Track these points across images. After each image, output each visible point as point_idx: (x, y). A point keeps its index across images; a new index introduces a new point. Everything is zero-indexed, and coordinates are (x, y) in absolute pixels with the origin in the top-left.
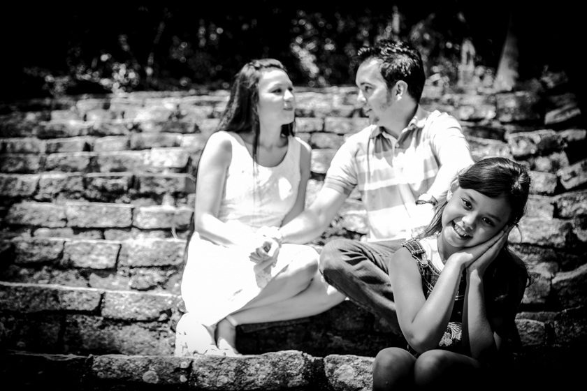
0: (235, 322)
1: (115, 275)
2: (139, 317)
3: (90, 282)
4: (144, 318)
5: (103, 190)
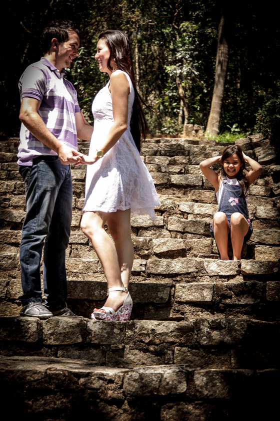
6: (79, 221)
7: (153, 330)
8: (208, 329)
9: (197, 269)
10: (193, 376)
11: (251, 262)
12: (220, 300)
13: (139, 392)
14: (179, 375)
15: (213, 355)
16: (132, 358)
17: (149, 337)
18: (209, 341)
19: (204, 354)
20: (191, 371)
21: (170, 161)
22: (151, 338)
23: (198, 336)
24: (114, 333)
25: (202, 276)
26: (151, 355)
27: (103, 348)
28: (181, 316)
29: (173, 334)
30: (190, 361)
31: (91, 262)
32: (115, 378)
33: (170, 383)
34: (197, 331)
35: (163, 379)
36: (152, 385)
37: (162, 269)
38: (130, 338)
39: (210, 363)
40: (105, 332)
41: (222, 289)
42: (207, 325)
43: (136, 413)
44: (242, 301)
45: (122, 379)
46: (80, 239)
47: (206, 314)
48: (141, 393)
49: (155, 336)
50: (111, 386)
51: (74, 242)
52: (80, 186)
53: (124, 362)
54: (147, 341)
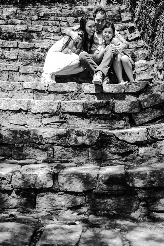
0: (55, 75)
1: (17, 61)
2: (29, 73)
3: (10, 63)
4: (30, 73)
5: (6, 36)
6: (17, 56)
7: (41, 136)
8: (75, 136)
9: (77, 89)
10: (57, 176)
11: (109, 85)
12: (88, 112)
13: (22, 186)
14: (48, 175)
15: (78, 151)
16: (28, 152)
17: (39, 140)
18: (75, 143)
19: (72, 150)
20: (56, 173)
21: (75, 20)
22: (40, 141)
23: (69, 140)
24: (17, 137)
25: (80, 93)
26: (40, 151)
27: (10, 146)
28: (64, 120)
29: (54, 138)
30: (64, 155)
31: (16, 84)
32: (6, 177)
33: (42, 181)
34: (68, 137)
35: (37, 179)
36: (30, 182)
37: (57, 89)
38: (27, 141)
39: (76, 155)
40: (11, 136)
41: (89, 105)
42: (75, 133)
43: (21, 199)
44: (100, 112)
45: (10, 177)
46: (14, 68)
47: (79, 119)
48: (23, 187)
49: (42, 139)
50: (4, 182)
51: (10, 70)
52: (22, 35)
53: (23, 155)
54: (37, 142)
